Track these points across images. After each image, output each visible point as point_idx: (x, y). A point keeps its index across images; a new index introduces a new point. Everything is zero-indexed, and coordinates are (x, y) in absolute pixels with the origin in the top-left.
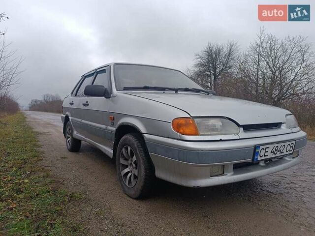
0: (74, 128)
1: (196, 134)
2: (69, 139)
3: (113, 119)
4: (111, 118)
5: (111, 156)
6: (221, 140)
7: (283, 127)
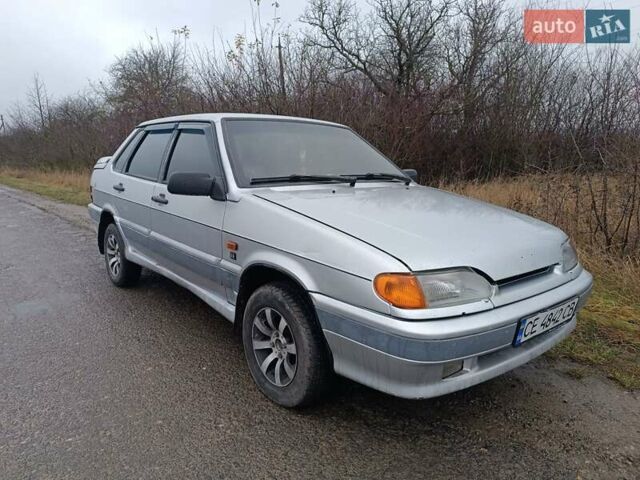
0: (126, 240)
1: (422, 306)
2: (114, 260)
3: (236, 248)
4: (230, 246)
5: (232, 318)
6: (464, 315)
7: (557, 271)
